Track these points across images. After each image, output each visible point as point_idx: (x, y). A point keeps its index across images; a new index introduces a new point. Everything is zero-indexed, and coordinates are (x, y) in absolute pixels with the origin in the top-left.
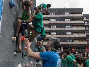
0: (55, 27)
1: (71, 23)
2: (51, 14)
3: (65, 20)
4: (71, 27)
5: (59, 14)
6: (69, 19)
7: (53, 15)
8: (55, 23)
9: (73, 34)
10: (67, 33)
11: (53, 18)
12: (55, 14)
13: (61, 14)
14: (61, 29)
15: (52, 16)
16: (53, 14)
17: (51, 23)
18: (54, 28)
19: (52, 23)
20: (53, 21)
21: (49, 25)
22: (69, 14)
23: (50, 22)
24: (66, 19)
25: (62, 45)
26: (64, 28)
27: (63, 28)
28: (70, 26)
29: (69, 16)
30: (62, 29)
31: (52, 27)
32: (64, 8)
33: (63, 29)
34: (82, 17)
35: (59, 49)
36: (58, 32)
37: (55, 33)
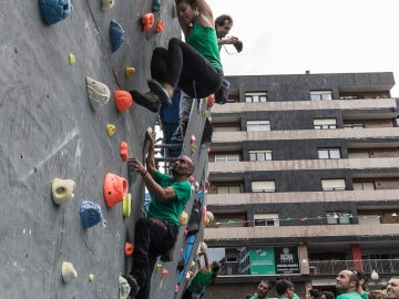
0: (269, 156)
1: (342, 137)
2: (248, 100)
3: (312, 127)
4: (341, 157)
5: (286, 99)
6: (333, 122)
7: (255, 103)
8: (269, 138)
9: (355, 186)
10: (326, 184)
11: (258, 116)
12: (267, 100)
13: (293, 100)
14: (297, 168)
15: (255, 108)
16: (256, 99)
17: (250, 138)
18: (263, 162)
19: (256, 139)
20: (258, 129)
21: (241, 151)
22: (330, 97)
23: (247, 135)
24: (316, 122)
25: (305, 241)
26: (309, 162)
27: (303, 162)
28: (335, 154)
29: (333, 107)
30: (300, 165)
31: (252, 157)
32: (308, 72)
33: (303, 168)
34: (392, 110)
35: (290, 257)
36: (284, 181)
37: (270, 186)
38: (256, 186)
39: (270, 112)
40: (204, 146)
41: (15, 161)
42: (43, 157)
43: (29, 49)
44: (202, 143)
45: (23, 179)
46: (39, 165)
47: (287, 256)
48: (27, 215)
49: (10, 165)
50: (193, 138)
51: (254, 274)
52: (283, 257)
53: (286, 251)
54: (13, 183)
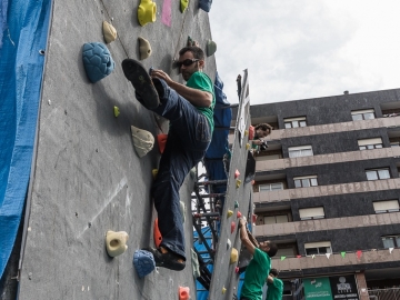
0: (314, 182)
1: (390, 155)
2: (288, 126)
3: (356, 148)
4: (392, 177)
5: (327, 122)
6: (379, 141)
7: (295, 128)
8: (312, 163)
10: (378, 207)
11: (299, 141)
12: (308, 125)
13: (334, 122)
14: (345, 192)
15: (295, 134)
16: (295, 124)
17: (293, 165)
18: (309, 188)
19: (299, 165)
20: (300, 154)
21: (285, 178)
22: (372, 116)
23: (290, 162)
24: (361, 143)
25: (362, 268)
26: (358, 184)
27: (351, 185)
28: (385, 174)
29: (377, 126)
30: (348, 188)
31: (297, 183)
32: (346, 92)
33: (352, 191)
35: (348, 287)
36: (333, 206)
37: (319, 213)
38: (305, 214)
39: (311, 137)
40: (248, 179)
41: (71, 219)
42: (96, 211)
43: (77, 109)
44: (246, 176)
45: (79, 236)
46: (93, 220)
47: (343, 286)
48: (85, 272)
49: (66, 224)
50: (237, 173)
52: (339, 287)
53: (342, 280)
54: (70, 242)
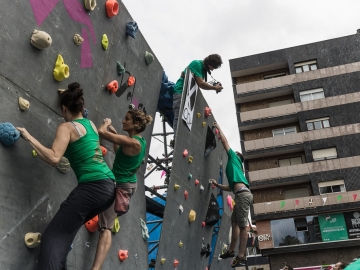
0: (326, 124)
2: (298, 71)
5: (338, 64)
7: (306, 72)
8: (324, 105)
11: (310, 85)
12: (318, 68)
13: (345, 63)
14: (357, 131)
15: (306, 78)
16: (306, 69)
17: (305, 108)
18: (322, 130)
19: (311, 108)
20: (312, 98)
21: (298, 122)
23: (301, 106)
31: (310, 126)
36: (346, 146)
37: (332, 153)
38: (317, 155)
39: (322, 79)
47: (358, 221)
50: (186, 152)
51: (326, 241)
52: (354, 222)
53: (357, 215)
